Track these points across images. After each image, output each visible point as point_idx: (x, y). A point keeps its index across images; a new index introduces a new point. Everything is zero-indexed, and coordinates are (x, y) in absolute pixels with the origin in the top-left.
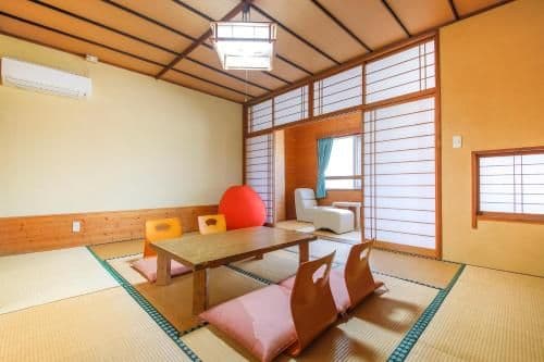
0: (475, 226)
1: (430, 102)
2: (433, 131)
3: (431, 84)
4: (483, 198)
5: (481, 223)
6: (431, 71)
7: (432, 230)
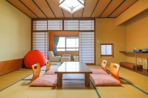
0: (101, 58)
1: (93, 33)
2: (94, 39)
3: (93, 29)
4: (102, 52)
5: (102, 57)
6: (93, 26)
7: (93, 59)
